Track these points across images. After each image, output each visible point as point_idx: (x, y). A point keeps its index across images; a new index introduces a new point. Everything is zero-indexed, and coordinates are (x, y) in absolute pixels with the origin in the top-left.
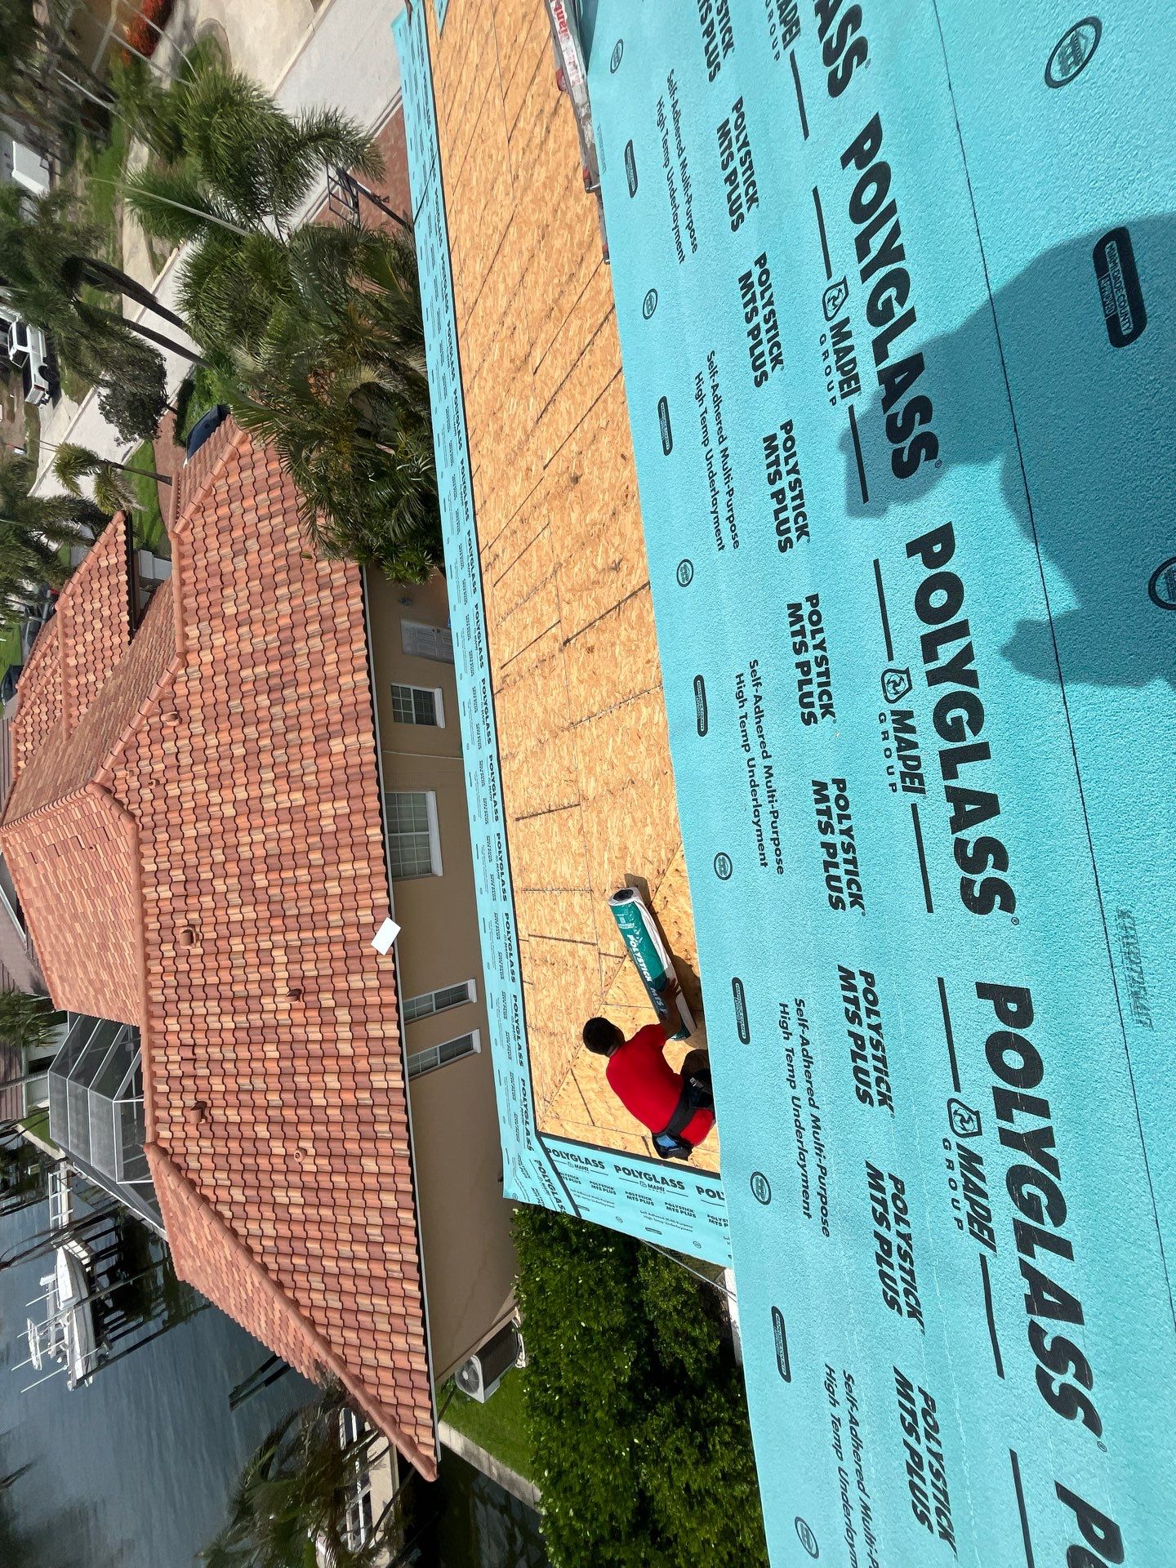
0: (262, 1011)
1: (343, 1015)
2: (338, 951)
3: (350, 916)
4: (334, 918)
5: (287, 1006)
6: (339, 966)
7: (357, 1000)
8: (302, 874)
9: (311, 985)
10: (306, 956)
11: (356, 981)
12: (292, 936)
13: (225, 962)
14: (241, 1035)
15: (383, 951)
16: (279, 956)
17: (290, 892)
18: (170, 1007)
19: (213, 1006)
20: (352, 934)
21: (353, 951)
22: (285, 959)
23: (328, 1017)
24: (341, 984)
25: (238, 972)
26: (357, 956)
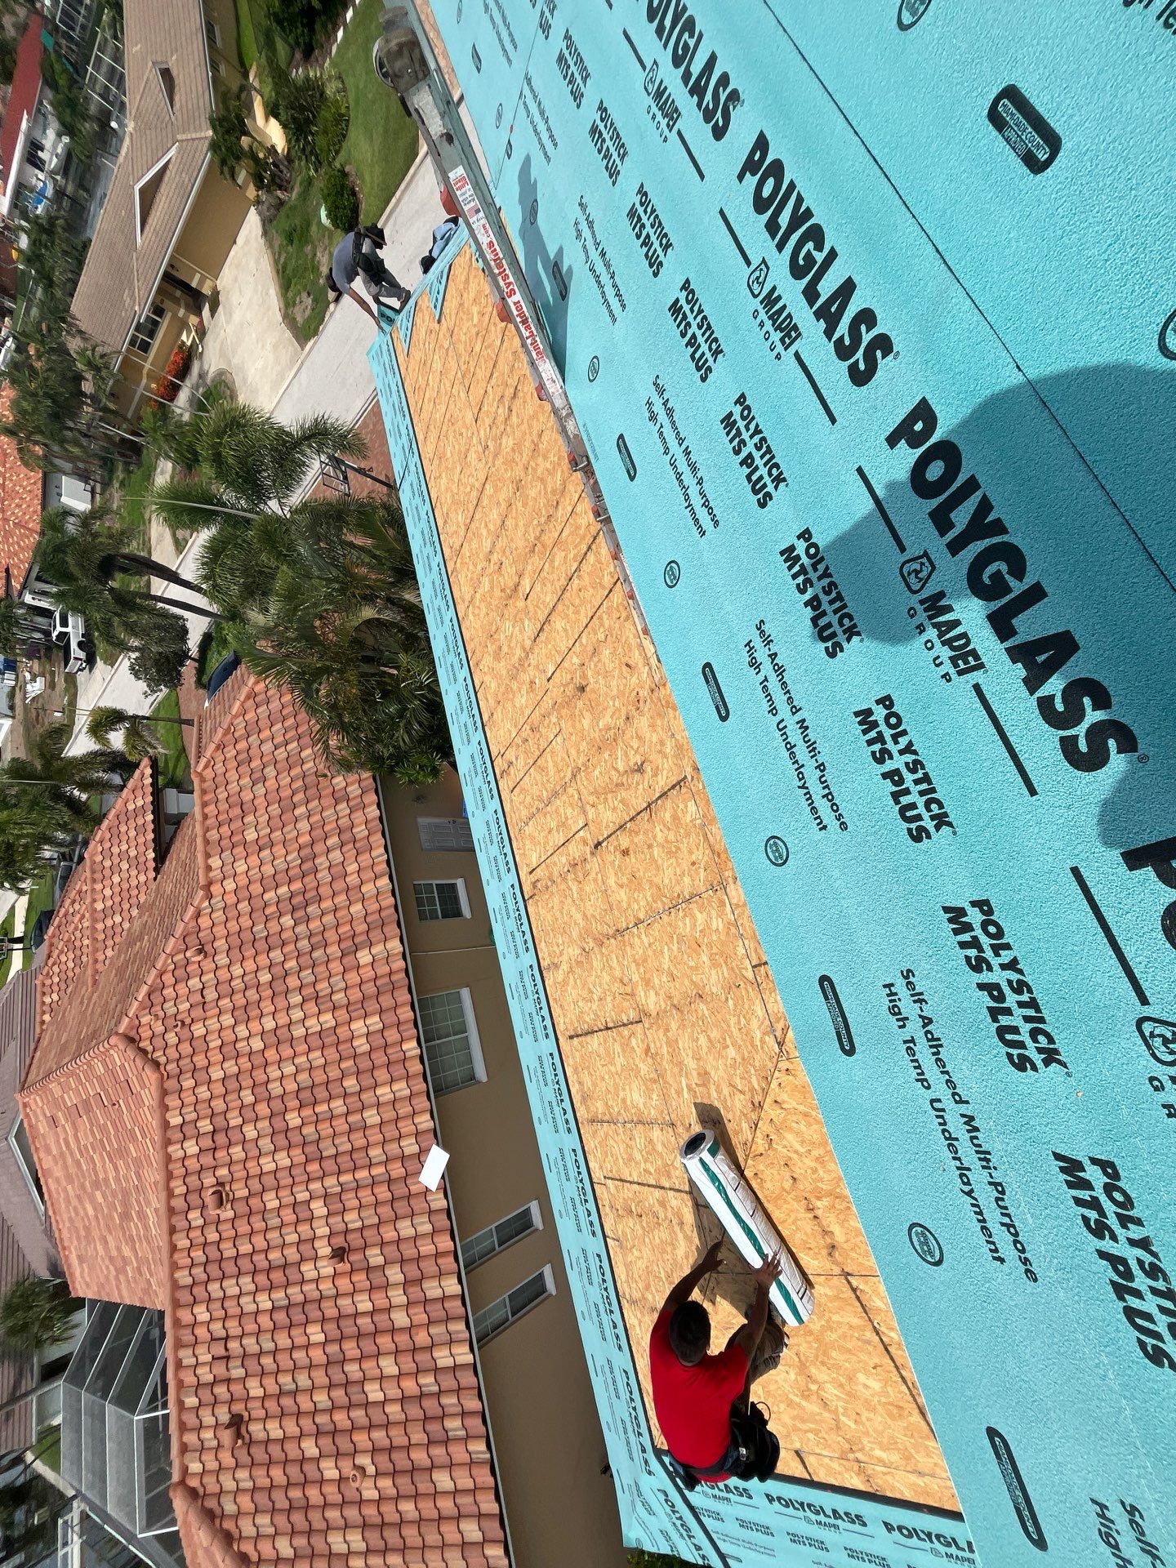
0: (303, 1282)
1: (395, 1274)
2: (383, 1193)
3: (393, 1148)
4: (376, 1153)
5: (329, 1271)
6: (385, 1211)
7: (409, 1251)
8: (338, 1105)
9: (355, 1240)
10: (348, 1205)
11: (406, 1228)
12: (331, 1182)
13: (259, 1225)
14: (280, 1317)
15: (433, 1186)
16: (319, 1208)
17: (325, 1129)
18: (199, 1291)
19: (246, 1282)
20: (397, 1170)
21: (400, 1190)
22: (324, 1211)
23: (377, 1279)
24: (389, 1234)
25: (273, 1235)
26: (405, 1198)
